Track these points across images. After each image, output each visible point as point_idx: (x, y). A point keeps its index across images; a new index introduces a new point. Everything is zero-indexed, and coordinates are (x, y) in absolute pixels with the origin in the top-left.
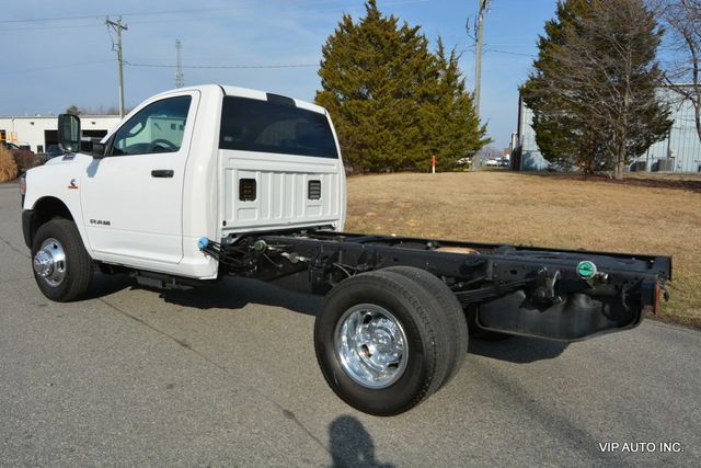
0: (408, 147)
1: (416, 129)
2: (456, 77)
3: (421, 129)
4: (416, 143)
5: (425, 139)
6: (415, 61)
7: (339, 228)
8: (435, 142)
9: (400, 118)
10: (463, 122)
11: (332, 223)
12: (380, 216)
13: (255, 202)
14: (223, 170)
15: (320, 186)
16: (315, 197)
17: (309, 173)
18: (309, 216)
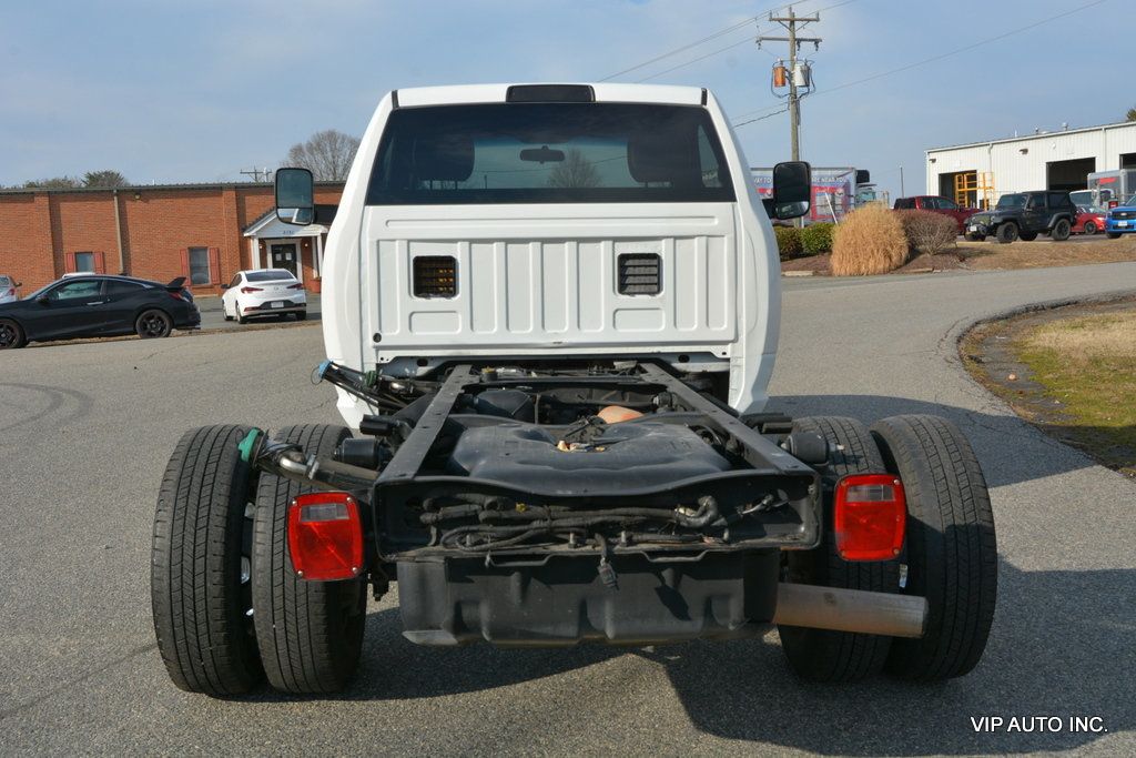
7: (744, 365)
11: (717, 351)
13: (454, 299)
14: (371, 243)
15: (659, 266)
16: (642, 288)
17: (616, 240)
18: (620, 331)
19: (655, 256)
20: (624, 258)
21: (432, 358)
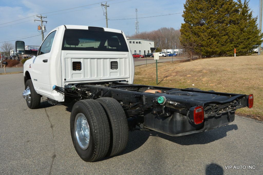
0: (223, 45)
1: (227, 37)
2: (247, 11)
3: (229, 37)
4: (227, 43)
5: (231, 41)
6: (225, 6)
7: (130, 82)
8: (236, 43)
9: (218, 32)
10: (250, 32)
11: (126, 80)
12: (192, 76)
13: (81, 71)
14: (63, 58)
15: (117, 64)
16: (115, 68)
17: (110, 59)
18: (111, 76)
19: (117, 62)
20: (112, 62)
21: (75, 84)
